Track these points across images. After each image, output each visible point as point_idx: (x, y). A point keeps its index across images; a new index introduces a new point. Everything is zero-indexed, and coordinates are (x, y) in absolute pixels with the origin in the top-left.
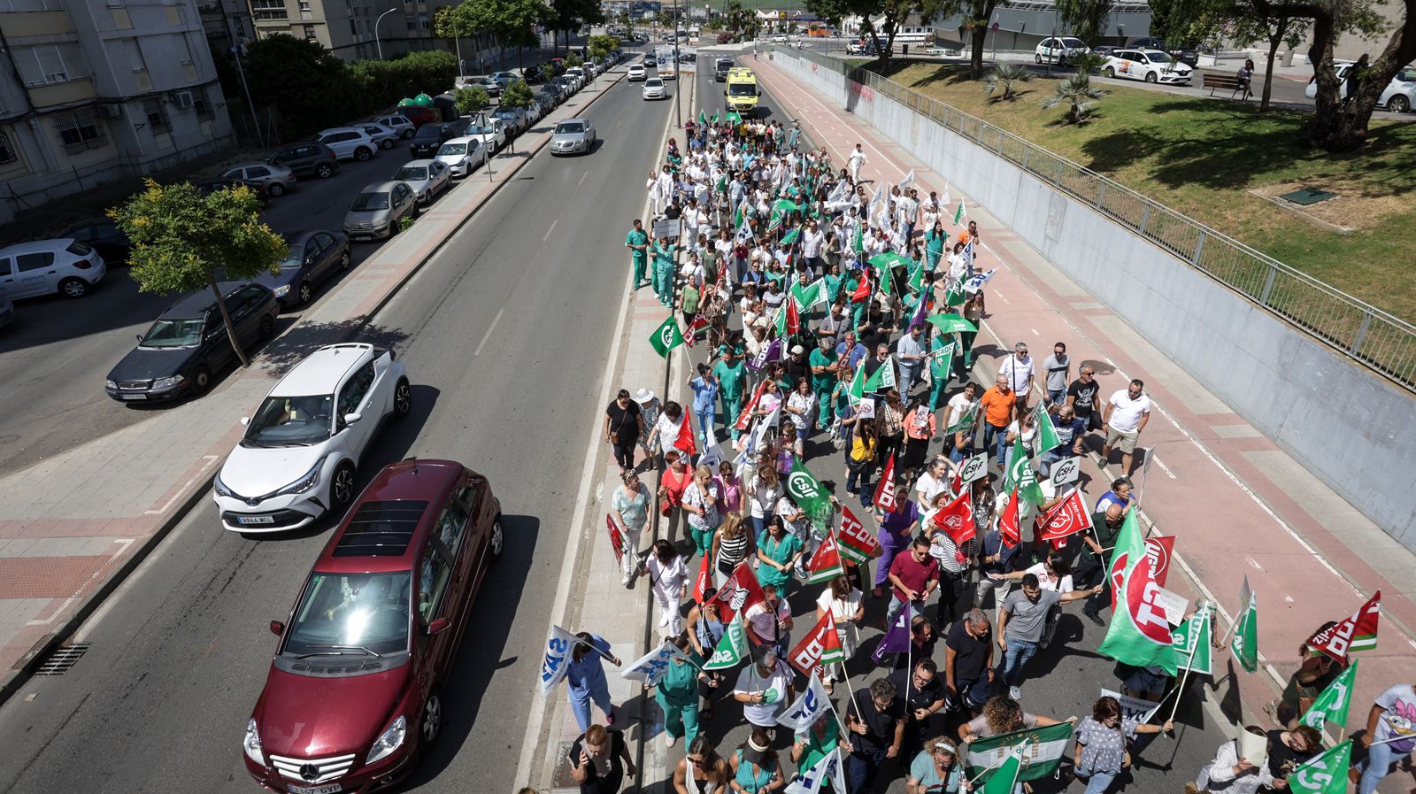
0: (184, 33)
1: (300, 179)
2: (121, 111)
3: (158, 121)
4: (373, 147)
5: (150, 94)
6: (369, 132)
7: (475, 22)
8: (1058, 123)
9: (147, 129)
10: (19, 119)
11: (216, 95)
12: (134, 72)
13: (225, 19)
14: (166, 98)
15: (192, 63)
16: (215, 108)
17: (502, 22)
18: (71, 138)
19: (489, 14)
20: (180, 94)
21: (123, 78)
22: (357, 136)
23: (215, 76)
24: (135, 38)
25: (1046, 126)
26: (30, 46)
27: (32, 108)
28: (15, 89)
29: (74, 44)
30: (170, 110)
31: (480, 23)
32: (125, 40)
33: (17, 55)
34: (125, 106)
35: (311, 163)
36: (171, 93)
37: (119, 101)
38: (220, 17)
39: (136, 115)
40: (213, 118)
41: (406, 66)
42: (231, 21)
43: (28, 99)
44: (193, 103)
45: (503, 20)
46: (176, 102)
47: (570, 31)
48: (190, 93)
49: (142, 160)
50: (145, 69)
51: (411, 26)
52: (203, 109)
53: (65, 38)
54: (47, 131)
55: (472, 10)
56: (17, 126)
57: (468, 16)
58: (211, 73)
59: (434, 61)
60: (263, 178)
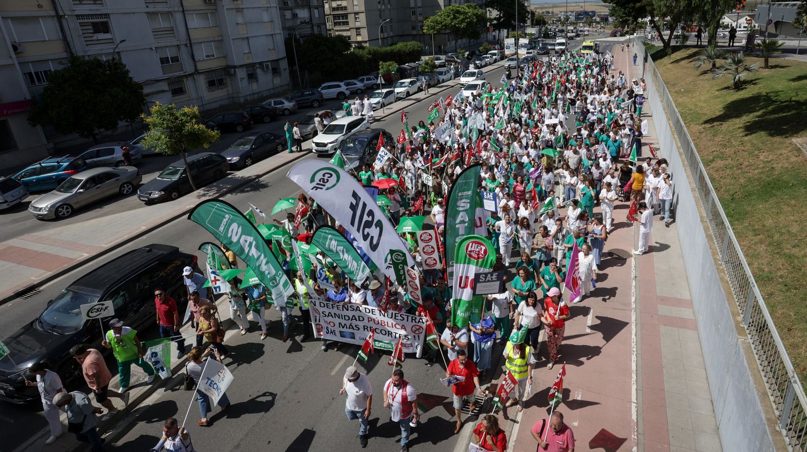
0: (272, 35)
1: (299, 108)
2: (235, 72)
3: (252, 77)
4: (347, 93)
5: (250, 64)
6: (347, 84)
7: (440, 25)
8: (728, 88)
9: (246, 81)
10: (190, 75)
11: (284, 65)
12: (244, 54)
13: (312, 27)
14: (258, 66)
15: (274, 49)
16: (282, 71)
17: (455, 25)
18: (211, 84)
19: (448, 20)
20: (265, 64)
21: (239, 56)
22: (339, 86)
23: (285, 55)
24: (248, 38)
25: (717, 90)
26: (201, 43)
27: (196, 70)
28: (191, 61)
29: (220, 41)
30: (259, 71)
31: (443, 26)
32: (242, 39)
33: (194, 47)
34: (237, 69)
35: (308, 99)
36: (261, 63)
37: (235, 67)
38: (310, 26)
39: (241, 74)
40: (281, 76)
41: (393, 50)
42: (315, 28)
43: (196, 66)
44: (270, 68)
45: (455, 24)
46: (262, 68)
47: (510, 29)
48: (269, 63)
49: (240, 95)
50: (250, 52)
51: (414, 28)
52: (276, 71)
53: (217, 39)
54: (202, 81)
55: (440, 19)
56: (189, 78)
57: (437, 22)
58: (283, 53)
59: (409, 47)
60: (281, 106)
